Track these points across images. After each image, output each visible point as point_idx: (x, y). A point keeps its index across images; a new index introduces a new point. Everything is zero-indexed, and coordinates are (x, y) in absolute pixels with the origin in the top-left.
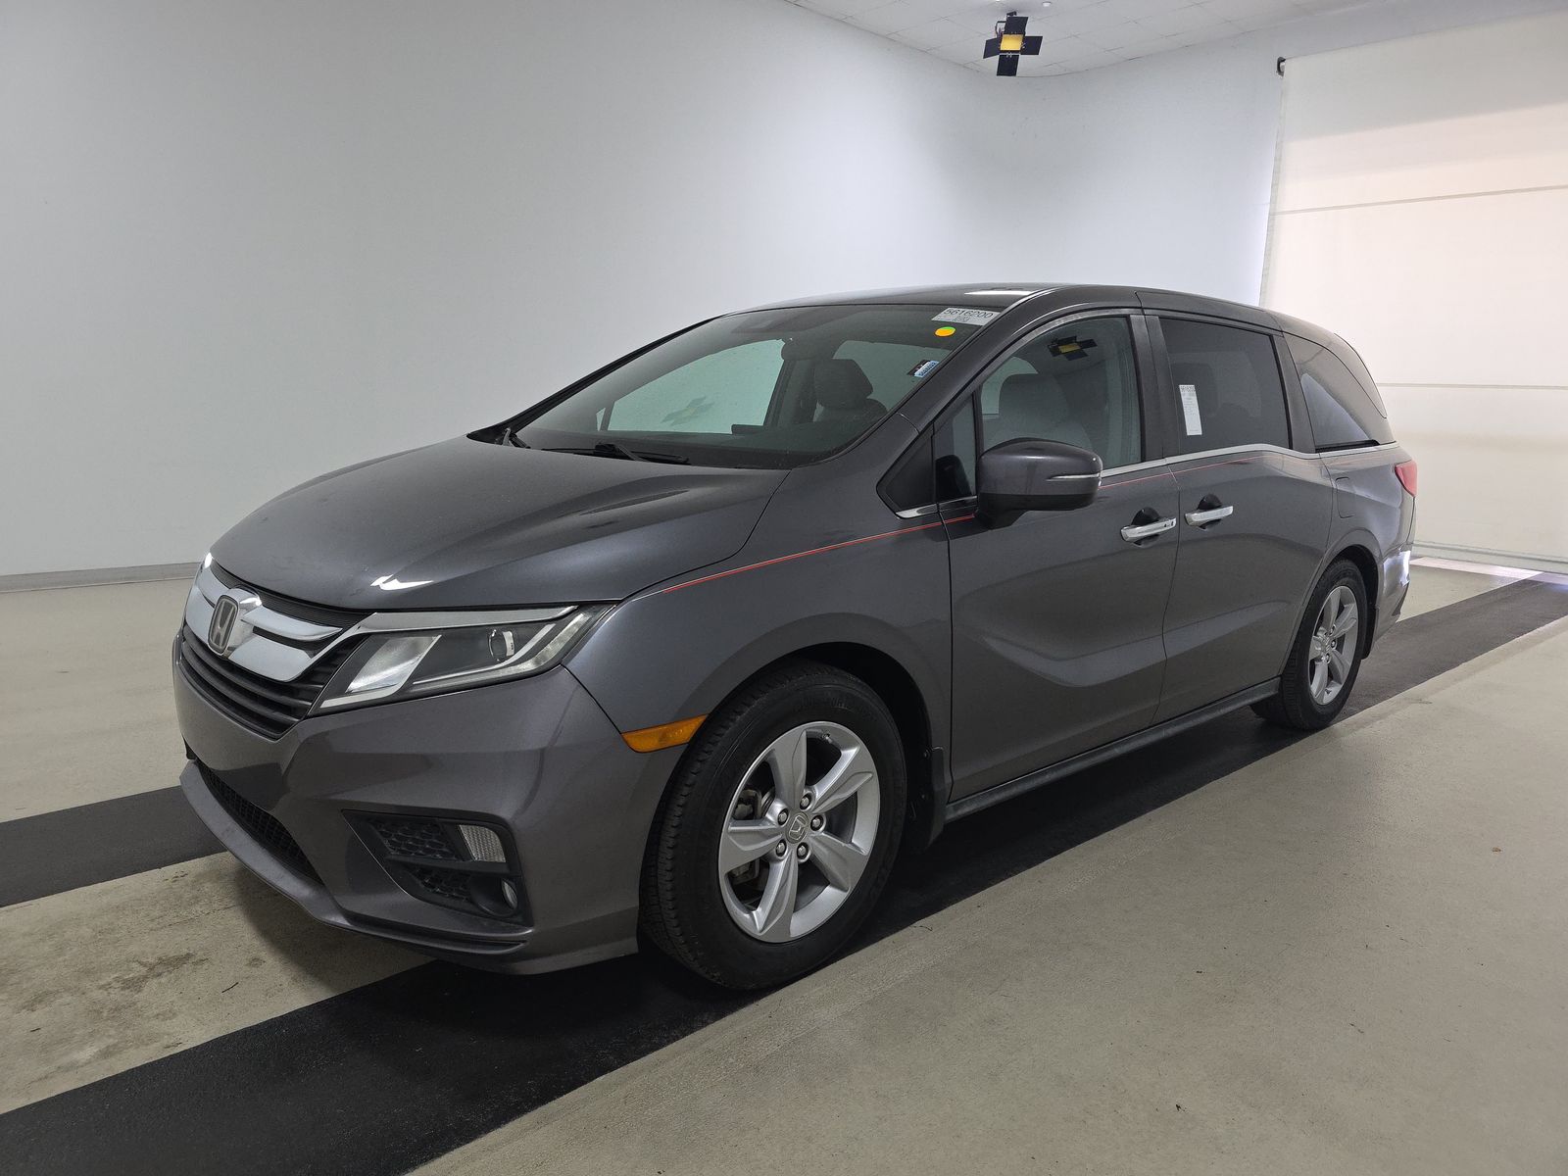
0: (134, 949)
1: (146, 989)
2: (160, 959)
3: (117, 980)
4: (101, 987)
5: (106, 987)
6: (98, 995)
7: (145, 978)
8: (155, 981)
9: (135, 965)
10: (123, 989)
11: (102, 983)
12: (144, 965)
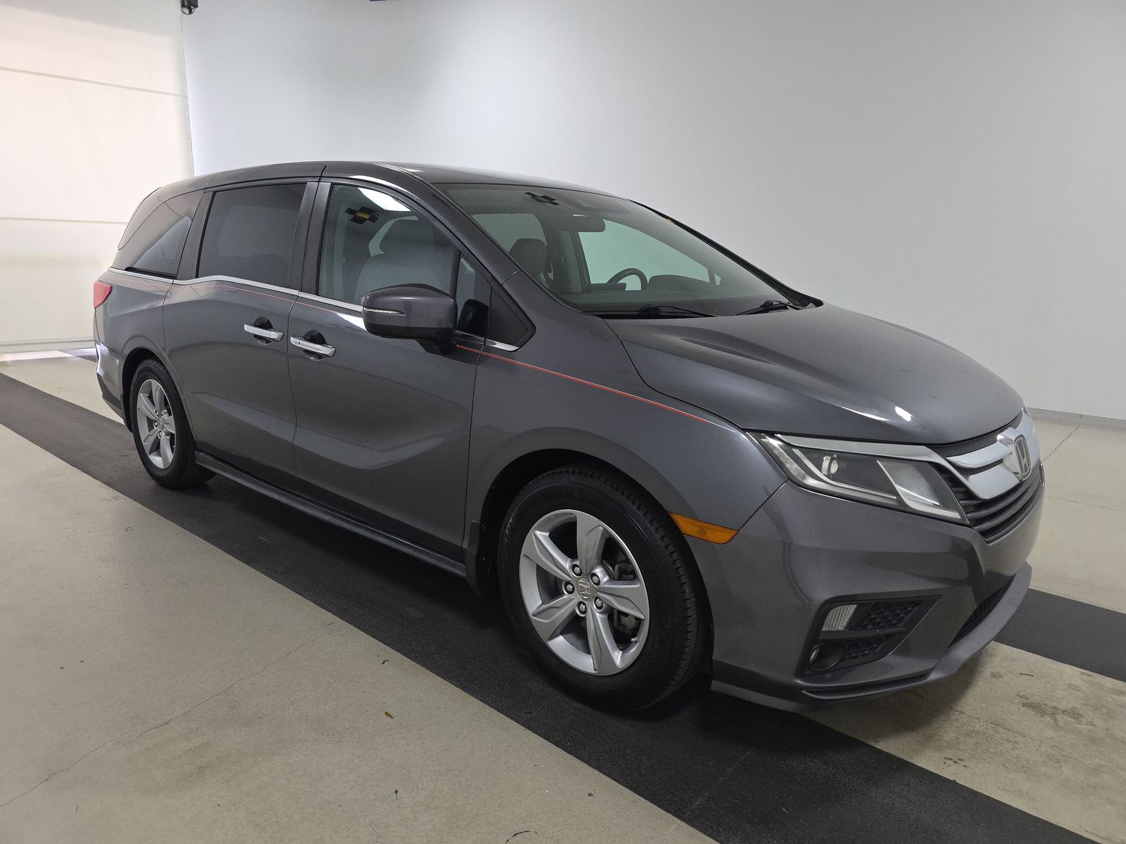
0: (1050, 733)
1: (1070, 706)
2: (1042, 716)
3: (1080, 723)
4: (1094, 725)
5: (1092, 724)
6: (1099, 723)
7: (1063, 712)
8: (1059, 706)
9: (1061, 723)
10: (1082, 716)
11: (1091, 728)
12: (1055, 720)
